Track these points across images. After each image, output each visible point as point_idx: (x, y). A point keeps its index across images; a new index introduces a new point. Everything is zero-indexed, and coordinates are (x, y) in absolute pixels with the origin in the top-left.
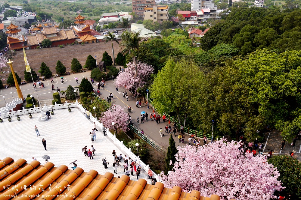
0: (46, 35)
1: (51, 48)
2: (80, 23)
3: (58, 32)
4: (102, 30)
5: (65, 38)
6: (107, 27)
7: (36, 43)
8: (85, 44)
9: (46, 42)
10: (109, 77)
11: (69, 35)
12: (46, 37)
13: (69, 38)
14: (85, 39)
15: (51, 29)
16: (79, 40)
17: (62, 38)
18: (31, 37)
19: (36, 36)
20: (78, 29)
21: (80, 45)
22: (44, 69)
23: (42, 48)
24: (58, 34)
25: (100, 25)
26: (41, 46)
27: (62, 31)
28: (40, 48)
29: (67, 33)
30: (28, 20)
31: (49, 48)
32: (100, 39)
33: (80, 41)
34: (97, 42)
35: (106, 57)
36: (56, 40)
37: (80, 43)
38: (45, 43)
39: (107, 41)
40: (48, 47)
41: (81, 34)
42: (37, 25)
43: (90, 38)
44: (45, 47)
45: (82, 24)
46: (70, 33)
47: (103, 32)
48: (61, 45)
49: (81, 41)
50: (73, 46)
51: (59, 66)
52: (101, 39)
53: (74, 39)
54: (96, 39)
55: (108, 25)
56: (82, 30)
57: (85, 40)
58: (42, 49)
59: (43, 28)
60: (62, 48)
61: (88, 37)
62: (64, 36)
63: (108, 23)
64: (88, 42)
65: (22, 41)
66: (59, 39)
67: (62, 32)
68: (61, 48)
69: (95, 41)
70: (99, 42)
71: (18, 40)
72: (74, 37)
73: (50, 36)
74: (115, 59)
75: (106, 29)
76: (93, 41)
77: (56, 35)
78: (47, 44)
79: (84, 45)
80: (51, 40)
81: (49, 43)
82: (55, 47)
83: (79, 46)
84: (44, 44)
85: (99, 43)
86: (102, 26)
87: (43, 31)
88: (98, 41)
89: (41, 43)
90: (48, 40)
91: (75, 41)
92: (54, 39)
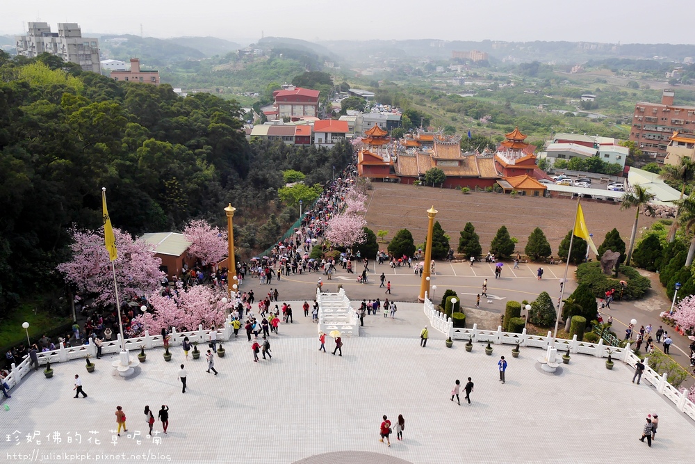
0: (436, 160)
1: (443, 190)
2: (514, 147)
3: (464, 158)
4: (551, 169)
5: (475, 173)
6: (564, 166)
7: (413, 173)
8: (519, 196)
9: (435, 174)
10: (628, 293)
11: (483, 167)
12: (436, 165)
13: (484, 175)
14: (520, 184)
15: (451, 150)
16: (504, 185)
17: (468, 173)
18: (406, 159)
19: (415, 157)
20: (507, 159)
21: (507, 195)
22: (469, 238)
23: (423, 185)
24: (461, 162)
25: (548, 158)
26: (423, 180)
27: (471, 158)
28: (420, 185)
29: (480, 164)
30: (388, 121)
31: (438, 189)
32: (554, 191)
33: (506, 185)
34: (544, 195)
35: (614, 242)
36: (456, 173)
37: (508, 192)
38: (432, 177)
39: (627, 206)
40: (437, 185)
41: (512, 171)
42: (414, 135)
43: (531, 184)
44: (430, 185)
45: (516, 150)
46: (487, 165)
47: (553, 174)
48: (465, 188)
49: (511, 187)
50: (490, 194)
51: (502, 239)
52: (557, 192)
53: (495, 180)
54: (545, 190)
55: (566, 161)
56: (516, 164)
57: (520, 187)
58: (423, 187)
59: (435, 144)
60: (467, 194)
61: (528, 180)
62: (474, 169)
63: (567, 156)
64: (524, 193)
65: (388, 164)
66: (462, 173)
67: (472, 160)
68: (465, 193)
69: (541, 193)
70: (551, 196)
71: (382, 160)
72: (495, 174)
73: (444, 164)
74: (633, 251)
75: (561, 170)
76: (536, 193)
77: (457, 164)
78: (436, 180)
79: (516, 198)
80: (446, 173)
81: (441, 178)
82: (451, 188)
83: (503, 196)
84: (429, 179)
85: (550, 199)
86: (552, 160)
87: (434, 152)
88: (548, 195)
89: (423, 175)
90: (441, 172)
91: (495, 185)
92: (451, 170)
